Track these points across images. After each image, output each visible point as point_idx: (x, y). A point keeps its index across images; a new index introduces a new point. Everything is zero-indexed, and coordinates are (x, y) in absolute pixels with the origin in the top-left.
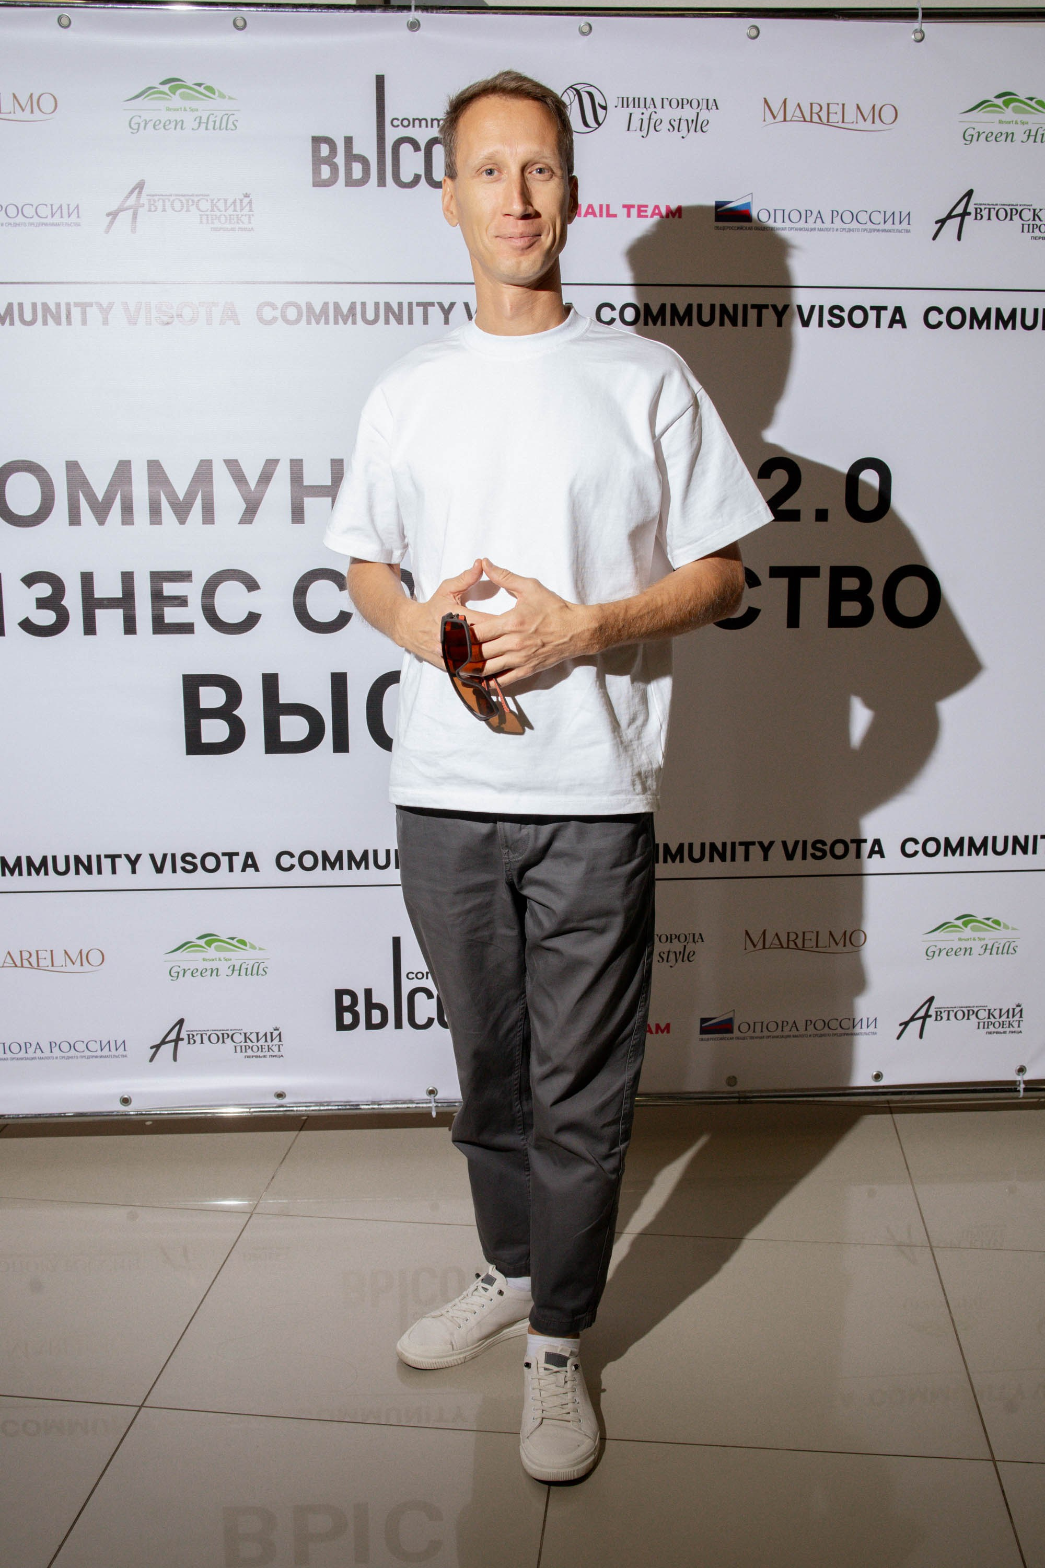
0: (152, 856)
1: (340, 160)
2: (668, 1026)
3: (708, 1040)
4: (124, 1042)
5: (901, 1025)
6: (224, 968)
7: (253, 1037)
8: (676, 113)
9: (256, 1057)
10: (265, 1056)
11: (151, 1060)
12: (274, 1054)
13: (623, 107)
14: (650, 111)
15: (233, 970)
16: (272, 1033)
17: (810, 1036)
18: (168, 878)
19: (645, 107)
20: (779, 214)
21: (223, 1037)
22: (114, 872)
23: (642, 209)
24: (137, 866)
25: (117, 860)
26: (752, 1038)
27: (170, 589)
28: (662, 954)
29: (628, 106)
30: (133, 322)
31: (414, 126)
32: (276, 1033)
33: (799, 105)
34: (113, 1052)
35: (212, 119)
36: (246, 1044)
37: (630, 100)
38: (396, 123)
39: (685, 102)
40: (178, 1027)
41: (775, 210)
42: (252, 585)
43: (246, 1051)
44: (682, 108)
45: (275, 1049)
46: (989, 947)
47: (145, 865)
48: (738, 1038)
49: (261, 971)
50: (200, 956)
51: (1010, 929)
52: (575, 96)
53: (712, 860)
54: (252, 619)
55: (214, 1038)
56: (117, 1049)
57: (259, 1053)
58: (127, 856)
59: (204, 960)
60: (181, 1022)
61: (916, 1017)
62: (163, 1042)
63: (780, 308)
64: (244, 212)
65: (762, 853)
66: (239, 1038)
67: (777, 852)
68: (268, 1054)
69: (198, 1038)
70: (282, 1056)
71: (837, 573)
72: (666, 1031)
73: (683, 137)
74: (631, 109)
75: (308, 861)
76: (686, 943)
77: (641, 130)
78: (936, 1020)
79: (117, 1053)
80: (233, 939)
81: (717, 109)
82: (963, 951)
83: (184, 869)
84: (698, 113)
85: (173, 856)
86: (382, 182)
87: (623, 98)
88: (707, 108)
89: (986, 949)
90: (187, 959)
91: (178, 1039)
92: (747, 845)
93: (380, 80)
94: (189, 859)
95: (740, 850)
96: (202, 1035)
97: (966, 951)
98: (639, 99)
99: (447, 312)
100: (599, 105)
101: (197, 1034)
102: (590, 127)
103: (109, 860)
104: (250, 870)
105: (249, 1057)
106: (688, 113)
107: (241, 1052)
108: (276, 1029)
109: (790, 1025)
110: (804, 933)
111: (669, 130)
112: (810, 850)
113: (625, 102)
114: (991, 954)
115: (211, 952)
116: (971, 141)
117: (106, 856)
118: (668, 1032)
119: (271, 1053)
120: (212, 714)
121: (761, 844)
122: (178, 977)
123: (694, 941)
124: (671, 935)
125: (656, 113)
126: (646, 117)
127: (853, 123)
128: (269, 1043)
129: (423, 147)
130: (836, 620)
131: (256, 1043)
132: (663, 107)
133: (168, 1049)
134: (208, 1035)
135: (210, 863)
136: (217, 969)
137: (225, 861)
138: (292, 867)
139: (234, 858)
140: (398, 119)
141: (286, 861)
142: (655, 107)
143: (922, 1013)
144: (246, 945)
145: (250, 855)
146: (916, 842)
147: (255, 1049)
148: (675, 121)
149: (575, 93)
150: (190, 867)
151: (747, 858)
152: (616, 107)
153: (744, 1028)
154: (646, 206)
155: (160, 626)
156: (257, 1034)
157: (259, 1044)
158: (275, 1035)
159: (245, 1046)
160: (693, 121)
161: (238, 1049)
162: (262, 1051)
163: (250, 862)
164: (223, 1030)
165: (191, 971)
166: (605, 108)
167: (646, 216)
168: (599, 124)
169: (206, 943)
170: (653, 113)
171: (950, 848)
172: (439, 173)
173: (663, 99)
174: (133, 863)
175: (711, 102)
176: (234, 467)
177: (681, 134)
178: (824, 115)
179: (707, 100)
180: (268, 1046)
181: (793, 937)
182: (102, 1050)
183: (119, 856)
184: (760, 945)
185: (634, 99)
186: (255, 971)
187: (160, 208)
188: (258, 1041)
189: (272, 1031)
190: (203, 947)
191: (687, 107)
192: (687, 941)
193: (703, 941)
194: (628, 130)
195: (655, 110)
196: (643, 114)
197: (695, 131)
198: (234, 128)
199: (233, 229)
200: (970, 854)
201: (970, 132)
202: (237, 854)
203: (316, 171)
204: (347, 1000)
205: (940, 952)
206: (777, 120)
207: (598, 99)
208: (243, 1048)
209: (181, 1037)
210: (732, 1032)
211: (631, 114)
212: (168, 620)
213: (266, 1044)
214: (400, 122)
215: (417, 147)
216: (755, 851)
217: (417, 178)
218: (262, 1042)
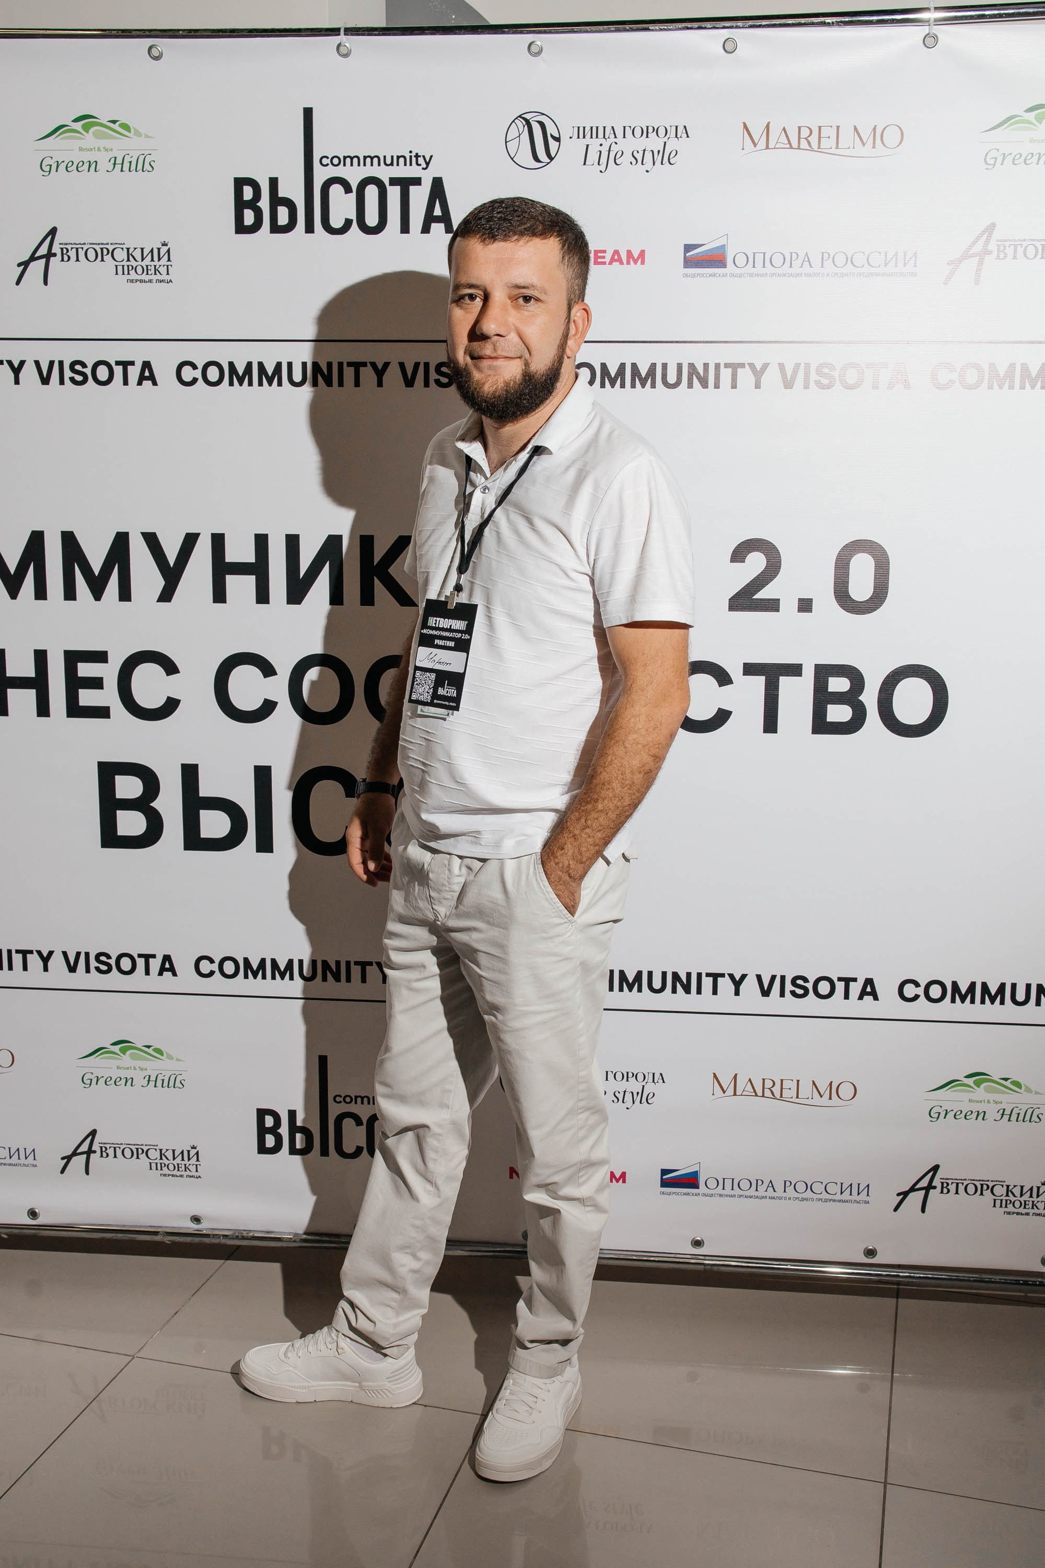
0: (65, 954)
1: (264, 204)
2: (623, 1175)
3: (670, 1194)
4: (34, 1150)
5: (898, 1195)
6: (139, 1081)
7: (169, 1154)
8: (640, 143)
9: (173, 1176)
10: (182, 1176)
11: (63, 1171)
12: (191, 1174)
13: (578, 137)
14: (609, 142)
15: (149, 1081)
16: (189, 1151)
17: (790, 1199)
18: (80, 978)
19: (604, 137)
20: (759, 258)
21: (138, 1152)
22: (25, 968)
23: (599, 255)
24: (49, 964)
25: (29, 956)
26: (721, 1195)
27: (85, 670)
28: (617, 1094)
29: (584, 137)
30: (45, 381)
31: (345, 165)
32: (193, 1152)
33: (784, 129)
34: (23, 1161)
35: (127, 159)
36: (161, 1161)
37: (587, 129)
38: (325, 161)
39: (650, 130)
40: (90, 1138)
41: (754, 253)
42: (170, 668)
43: (161, 1169)
44: (647, 137)
45: (193, 1168)
46: (1008, 1112)
47: (57, 962)
48: (705, 1195)
49: (178, 1084)
50: (114, 1063)
51: (1034, 1092)
52: (524, 126)
53: (674, 991)
54: (171, 705)
55: (128, 1153)
56: (26, 1158)
57: (176, 1172)
58: (39, 953)
59: (118, 1068)
60: (93, 1133)
61: (917, 1187)
62: (75, 1153)
63: (758, 368)
64: (162, 262)
65: (732, 987)
66: (154, 1154)
67: (750, 987)
68: (185, 1174)
69: (111, 1152)
70: (200, 1177)
71: (823, 672)
72: (621, 1180)
73: (647, 171)
74: (588, 140)
75: (229, 968)
76: (644, 1083)
77: (599, 164)
78: (942, 1192)
79: (26, 1162)
80: (149, 1047)
81: (688, 137)
82: (975, 1115)
83: (98, 969)
84: (665, 143)
85: (87, 954)
86: (310, 229)
87: (579, 128)
88: (676, 137)
89: (1003, 1115)
90: (103, 1066)
91: (90, 1152)
92: (715, 977)
93: (308, 113)
94: (103, 958)
95: (707, 983)
96: (115, 1148)
97: (978, 1115)
98: (597, 128)
99: (380, 373)
100: (552, 136)
101: (110, 1147)
102: (540, 162)
103: (21, 955)
104: (167, 974)
105: (165, 1175)
106: (655, 143)
107: (157, 1169)
108: (194, 1148)
109: (766, 1184)
110: (782, 1081)
111: (631, 163)
112: (789, 987)
113: (581, 132)
114: (1009, 1120)
115: (126, 1060)
116: (994, 165)
117: (18, 952)
118: (624, 1182)
119: (188, 1173)
120: (128, 805)
121: (732, 976)
122: (90, 1084)
123: (653, 1081)
124: (628, 1073)
125: (616, 143)
126: (605, 150)
127: (849, 148)
128: (186, 1162)
129: (354, 189)
130: (821, 725)
131: (172, 1161)
132: (624, 137)
133: (80, 1160)
134: (121, 1149)
135: (126, 964)
136: (132, 1078)
137: (141, 962)
138: (212, 973)
139: (151, 960)
140: (327, 158)
141: (205, 967)
142: (616, 137)
143: (924, 1183)
144: (162, 1055)
145: (167, 958)
146: (917, 985)
147: (171, 1167)
148: (638, 152)
149: (524, 123)
150: (104, 968)
151: (715, 992)
152: (571, 138)
153: (712, 1183)
154: (604, 252)
155: (75, 710)
156: (174, 1151)
157: (175, 1162)
158: (192, 1154)
159: (161, 1164)
160: (659, 152)
161: (154, 1166)
162: (178, 1170)
163: (167, 966)
164: (137, 1145)
165: (104, 1079)
166: (558, 140)
167: (604, 263)
168: (551, 159)
169: (121, 1050)
170: (614, 143)
171: (957, 993)
172: (372, 219)
173: (624, 127)
174: (45, 960)
175: (680, 129)
176: (151, 540)
177: (646, 167)
178: (814, 139)
179: (677, 127)
180: (185, 1165)
181: (768, 1084)
182: (11, 1157)
183: (31, 952)
184: (730, 1091)
185: (592, 128)
186: (172, 1084)
187: (73, 257)
188: (174, 1159)
189: (190, 1149)
190: (119, 1055)
191: (652, 135)
192: (646, 1080)
193: (664, 1082)
194: (585, 164)
195: (615, 140)
196: (601, 145)
197: (662, 164)
198: (150, 169)
199: (150, 281)
200: (983, 1002)
201: (993, 154)
202: (154, 956)
203: (239, 218)
204: (269, 1121)
205: (946, 1114)
206: (758, 147)
207: (551, 130)
208: (159, 1165)
209: (93, 1149)
210: (698, 1188)
211: (588, 146)
212: (82, 702)
213: (183, 1162)
214: (329, 159)
215: (348, 189)
216: (725, 985)
217: (348, 223)
218: (179, 1160)
